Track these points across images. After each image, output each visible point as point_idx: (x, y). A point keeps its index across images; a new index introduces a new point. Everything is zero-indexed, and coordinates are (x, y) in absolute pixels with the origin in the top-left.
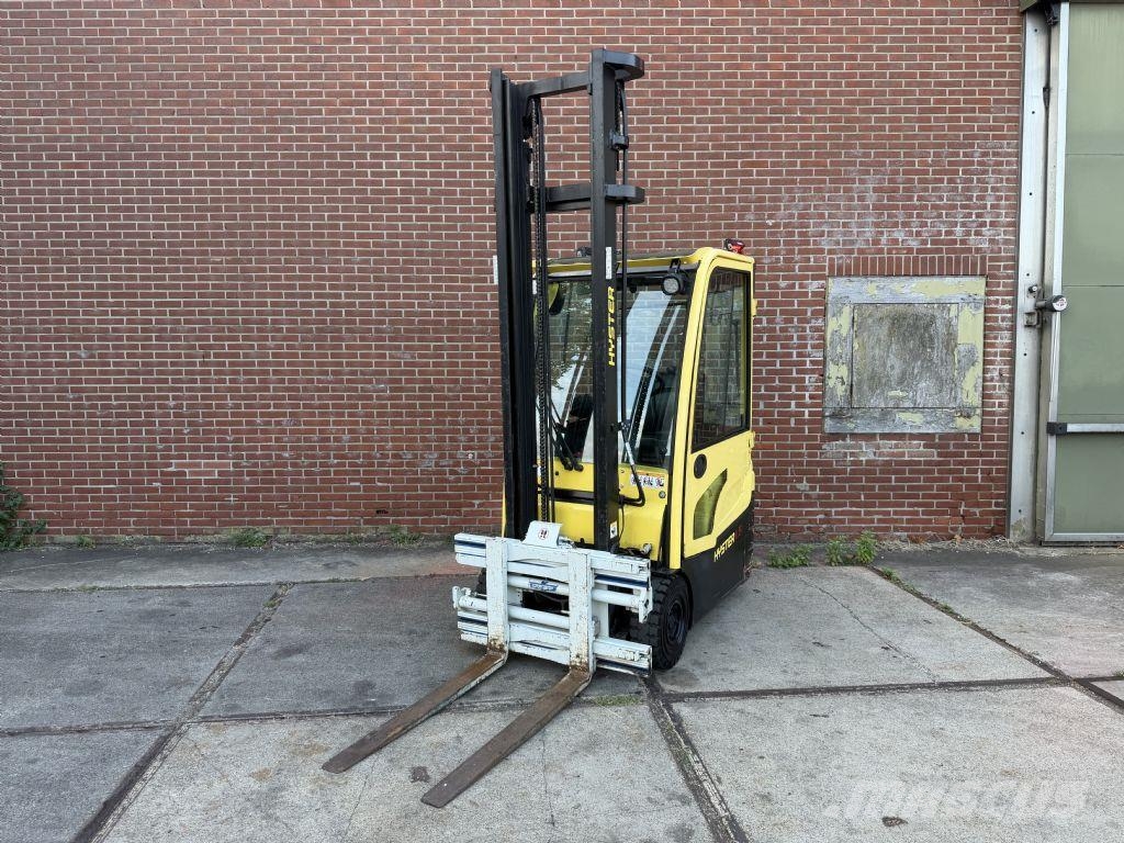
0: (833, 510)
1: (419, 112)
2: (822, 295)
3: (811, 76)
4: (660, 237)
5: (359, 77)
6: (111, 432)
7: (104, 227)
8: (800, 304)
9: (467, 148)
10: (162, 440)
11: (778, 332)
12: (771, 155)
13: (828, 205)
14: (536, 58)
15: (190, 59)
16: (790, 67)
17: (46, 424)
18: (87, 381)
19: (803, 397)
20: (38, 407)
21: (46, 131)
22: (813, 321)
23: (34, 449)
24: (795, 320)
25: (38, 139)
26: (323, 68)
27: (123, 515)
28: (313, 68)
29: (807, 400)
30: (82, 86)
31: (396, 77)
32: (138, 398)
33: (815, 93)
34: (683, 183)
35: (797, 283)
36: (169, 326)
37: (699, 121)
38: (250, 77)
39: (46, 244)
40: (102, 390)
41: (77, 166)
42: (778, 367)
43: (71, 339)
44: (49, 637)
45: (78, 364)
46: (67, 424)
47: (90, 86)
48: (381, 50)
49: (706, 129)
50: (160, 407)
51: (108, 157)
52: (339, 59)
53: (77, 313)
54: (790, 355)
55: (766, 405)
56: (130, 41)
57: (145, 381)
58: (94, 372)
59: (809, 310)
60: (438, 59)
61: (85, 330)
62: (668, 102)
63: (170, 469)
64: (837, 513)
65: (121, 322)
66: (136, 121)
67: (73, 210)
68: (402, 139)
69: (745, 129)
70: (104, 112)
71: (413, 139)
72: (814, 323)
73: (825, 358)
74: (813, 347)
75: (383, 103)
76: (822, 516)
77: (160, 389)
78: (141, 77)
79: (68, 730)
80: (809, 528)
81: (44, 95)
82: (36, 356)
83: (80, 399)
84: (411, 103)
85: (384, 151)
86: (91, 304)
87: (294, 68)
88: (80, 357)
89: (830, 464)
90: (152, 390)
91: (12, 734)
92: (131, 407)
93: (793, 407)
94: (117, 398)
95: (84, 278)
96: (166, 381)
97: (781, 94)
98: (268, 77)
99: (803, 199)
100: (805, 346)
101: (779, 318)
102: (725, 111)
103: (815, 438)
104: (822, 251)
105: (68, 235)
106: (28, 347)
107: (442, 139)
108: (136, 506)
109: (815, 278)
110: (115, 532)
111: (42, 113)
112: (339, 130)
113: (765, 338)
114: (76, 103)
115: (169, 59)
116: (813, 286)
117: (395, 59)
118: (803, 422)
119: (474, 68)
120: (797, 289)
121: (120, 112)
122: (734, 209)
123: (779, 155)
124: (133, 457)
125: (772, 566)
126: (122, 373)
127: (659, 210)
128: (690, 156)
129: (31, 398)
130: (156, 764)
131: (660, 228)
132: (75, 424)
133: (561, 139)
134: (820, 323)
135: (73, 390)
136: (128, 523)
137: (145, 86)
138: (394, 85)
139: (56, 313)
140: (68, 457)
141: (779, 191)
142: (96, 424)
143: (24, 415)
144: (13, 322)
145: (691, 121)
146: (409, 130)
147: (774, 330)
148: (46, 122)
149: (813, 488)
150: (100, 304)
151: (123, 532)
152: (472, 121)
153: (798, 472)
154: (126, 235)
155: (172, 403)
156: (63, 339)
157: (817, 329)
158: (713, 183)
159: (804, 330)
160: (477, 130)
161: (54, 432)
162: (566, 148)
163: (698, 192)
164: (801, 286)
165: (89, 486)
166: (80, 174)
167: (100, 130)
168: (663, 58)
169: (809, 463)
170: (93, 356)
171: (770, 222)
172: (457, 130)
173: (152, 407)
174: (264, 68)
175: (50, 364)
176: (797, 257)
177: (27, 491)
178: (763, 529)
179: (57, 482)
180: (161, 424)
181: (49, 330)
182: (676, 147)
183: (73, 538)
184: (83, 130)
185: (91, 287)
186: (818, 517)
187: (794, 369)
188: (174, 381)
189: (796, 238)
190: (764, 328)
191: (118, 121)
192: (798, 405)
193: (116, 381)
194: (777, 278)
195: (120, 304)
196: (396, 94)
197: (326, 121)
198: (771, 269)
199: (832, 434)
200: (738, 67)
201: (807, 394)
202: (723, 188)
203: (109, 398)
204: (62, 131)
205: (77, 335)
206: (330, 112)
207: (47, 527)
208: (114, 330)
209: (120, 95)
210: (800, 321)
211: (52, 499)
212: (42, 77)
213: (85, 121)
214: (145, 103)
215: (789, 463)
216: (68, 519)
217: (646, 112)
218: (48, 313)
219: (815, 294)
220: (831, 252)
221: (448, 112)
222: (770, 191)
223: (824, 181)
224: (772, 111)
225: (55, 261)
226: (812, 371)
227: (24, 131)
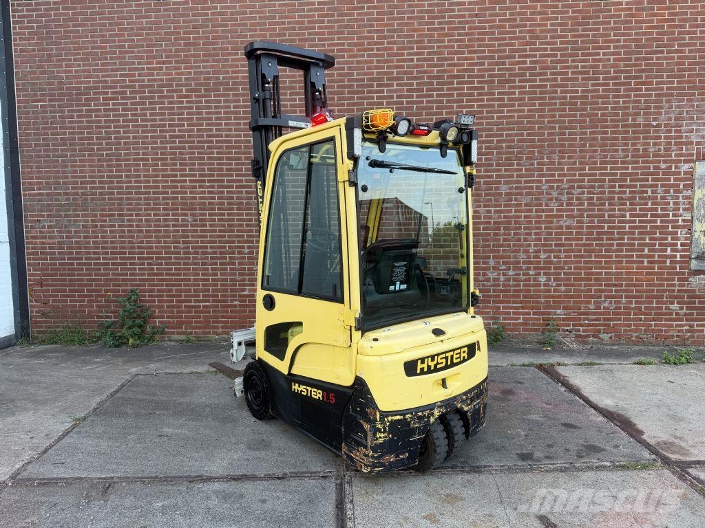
0: (695, 323)
1: (409, 54)
2: (690, 174)
3: (685, 20)
4: (575, 134)
5: (369, 32)
6: (207, 269)
7: (203, 136)
8: (675, 180)
9: (442, 77)
10: (240, 275)
11: (659, 200)
12: (656, 77)
13: (696, 110)
14: (490, 15)
15: (259, 24)
16: (670, 14)
17: (166, 264)
18: (192, 237)
19: (676, 245)
20: (161, 253)
21: (166, 74)
22: (685, 192)
23: (158, 280)
24: (672, 191)
25: (162, 80)
26: (346, 27)
27: (214, 322)
28: (339, 27)
29: (679, 247)
30: (189, 44)
31: (395, 31)
32: (225, 247)
33: (689, 33)
34: (593, 97)
35: (673, 165)
36: (245, 201)
37: (604, 54)
38: (298, 34)
39: (166, 148)
40: (202, 242)
41: (186, 96)
42: (659, 224)
43: (182, 209)
44: (210, 406)
45: (187, 226)
46: (180, 264)
47: (194, 44)
48: (384, 13)
49: (609, 60)
50: (239, 253)
51: (205, 90)
52: (357, 20)
53: (186, 193)
54: (668, 215)
55: (649, 251)
56: (220, 14)
57: (229, 236)
58: (197, 231)
59: (682, 184)
60: (423, 18)
61: (191, 204)
62: (583, 42)
63: (244, 293)
64: (698, 325)
65: (214, 198)
66: (224, 66)
67: (183, 125)
68: (398, 73)
69: (637, 59)
70: (203, 61)
71: (405, 73)
72: (685, 193)
73: (692, 217)
74: (685, 210)
75: (386, 49)
76: (687, 328)
77: (239, 242)
78: (227, 37)
79: (269, 477)
80: (678, 336)
81: (165, 51)
82: (159, 220)
83: (188, 248)
84: (404, 48)
85: (385, 82)
86: (195, 187)
87: (326, 27)
88: (188, 221)
89: (694, 291)
90: (234, 242)
91: (235, 479)
92: (221, 253)
93: (669, 252)
94: (211, 247)
95: (190, 170)
96: (243, 236)
97: (664, 34)
98: (310, 34)
99: (679, 107)
100: (679, 209)
101: (660, 190)
102: (623, 47)
103: (684, 274)
104: (692, 143)
105: (180, 142)
106: (155, 215)
107: (425, 72)
108: (223, 317)
109: (686, 161)
110: (209, 333)
111: (164, 63)
112: (356, 68)
113: (650, 204)
114: (185, 56)
115: (245, 25)
116: (685, 167)
117: (394, 19)
118: (676, 262)
119: (447, 23)
120: (673, 169)
121: (213, 61)
122: (628, 114)
123: (662, 77)
124: (222, 285)
125: (666, 362)
126: (215, 231)
127: (575, 116)
128: (598, 79)
129: (156, 247)
130: (349, 506)
131: (575, 128)
132: (184, 264)
133: (507, 69)
134: (689, 193)
135: (184, 242)
136: (218, 327)
137: (229, 43)
138: (393, 37)
139: (173, 192)
140: (181, 285)
141: (661, 101)
142: (198, 264)
143: (152, 258)
144: (145, 199)
145: (598, 54)
146: (402, 67)
147: (656, 198)
148: (167, 68)
149: (681, 308)
150: (200, 187)
151: (214, 333)
152: (446, 59)
153: (671, 297)
154: (217, 142)
155: (246, 250)
156: (177, 209)
157: (688, 197)
158: (614, 97)
159: (678, 197)
160: (449, 65)
161: (171, 269)
162: (510, 75)
163: (603, 103)
164: (676, 168)
165: (193, 304)
166: (188, 102)
167: (201, 73)
168: (579, 12)
169: (679, 291)
170: (196, 220)
171: (654, 123)
172: (436, 66)
173: (234, 253)
174: (307, 28)
175: (168, 226)
176: (673, 147)
177: (153, 307)
178: (645, 336)
179: (172, 301)
180: (239, 264)
181: (167, 204)
182: (587, 73)
183: (183, 337)
184: (190, 73)
185: (195, 175)
186: (684, 328)
187: (670, 225)
188: (248, 236)
189: (673, 134)
190: (649, 196)
191: (212, 67)
192: (672, 251)
193: (211, 237)
194: (659, 162)
195: (213, 187)
196: (394, 43)
197: (347, 63)
198: (655, 156)
199: (695, 270)
200: (633, 16)
201: (679, 243)
202: (621, 100)
203: (206, 247)
204: (177, 74)
205: (186, 207)
206: (350, 57)
207: (166, 330)
208: (210, 203)
209: (214, 49)
210: (674, 192)
211: (170, 312)
212: (164, 40)
213: (191, 67)
214: (229, 54)
215: (665, 291)
216: (179, 325)
217: (566, 49)
218: (167, 193)
219: (686, 173)
220: (697, 143)
221: (429, 54)
222: (655, 101)
223: (694, 94)
224: (658, 46)
225: (171, 159)
226: (683, 227)
227: (153, 75)
